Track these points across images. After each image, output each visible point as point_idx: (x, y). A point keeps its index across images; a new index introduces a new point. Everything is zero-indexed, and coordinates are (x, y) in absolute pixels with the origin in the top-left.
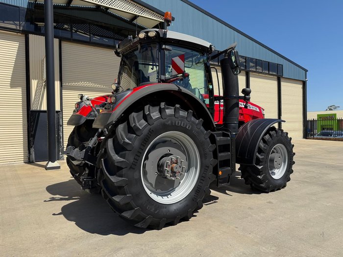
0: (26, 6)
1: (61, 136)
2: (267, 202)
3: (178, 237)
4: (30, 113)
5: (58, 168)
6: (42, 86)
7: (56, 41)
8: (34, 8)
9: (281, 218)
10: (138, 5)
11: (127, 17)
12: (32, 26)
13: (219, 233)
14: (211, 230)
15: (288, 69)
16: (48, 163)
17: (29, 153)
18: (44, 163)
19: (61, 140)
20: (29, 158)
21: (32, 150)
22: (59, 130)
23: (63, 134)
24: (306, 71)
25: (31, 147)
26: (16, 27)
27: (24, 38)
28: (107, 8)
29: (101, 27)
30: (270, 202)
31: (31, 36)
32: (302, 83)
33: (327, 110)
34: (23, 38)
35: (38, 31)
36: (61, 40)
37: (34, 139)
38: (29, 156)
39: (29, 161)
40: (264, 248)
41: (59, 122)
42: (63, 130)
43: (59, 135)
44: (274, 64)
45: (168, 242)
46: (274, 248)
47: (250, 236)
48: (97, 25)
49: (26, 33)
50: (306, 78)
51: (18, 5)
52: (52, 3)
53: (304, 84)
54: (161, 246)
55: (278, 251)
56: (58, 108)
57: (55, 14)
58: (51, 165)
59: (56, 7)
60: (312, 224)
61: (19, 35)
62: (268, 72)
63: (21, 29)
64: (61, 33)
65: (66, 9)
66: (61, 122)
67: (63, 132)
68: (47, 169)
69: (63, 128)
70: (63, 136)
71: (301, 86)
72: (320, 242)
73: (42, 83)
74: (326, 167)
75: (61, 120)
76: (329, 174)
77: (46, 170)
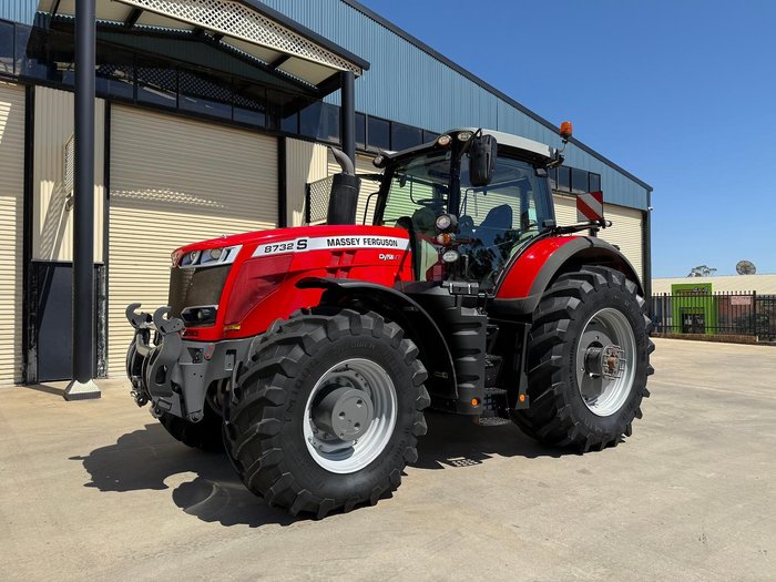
0: (30, 22)
1: (104, 321)
2: (579, 472)
3: (387, 550)
4: (30, 266)
5: (97, 395)
6: (62, 205)
7: (100, 104)
8: (51, 26)
9: (611, 505)
10: (289, 32)
11: (263, 58)
12: (44, 68)
13: (478, 539)
14: (459, 534)
15: (611, 185)
16: (71, 385)
17: (26, 360)
18: (62, 385)
19: (103, 331)
20: (24, 374)
21: (32, 354)
22: (98, 308)
23: (107, 318)
24: (649, 189)
25: (31, 348)
26: (6, 68)
27: (24, 93)
28: (219, 35)
29: (204, 76)
30: (584, 471)
31: (40, 91)
32: (640, 214)
33: (691, 275)
34: (21, 95)
35: (55, 81)
36: (111, 101)
37: (38, 327)
38: (26, 367)
39: (25, 380)
40: (580, 571)
41: (98, 289)
42: (107, 309)
43: (98, 319)
44: (582, 173)
45: (367, 560)
46: (602, 570)
47: (548, 544)
48: (195, 73)
49: (28, 84)
50: (649, 205)
51: (12, 19)
52: (93, 17)
53: (645, 217)
54: (351, 570)
55: (610, 575)
56: (98, 257)
57: (100, 44)
58: (78, 388)
59: (102, 28)
60: (679, 517)
61: (12, 88)
62: (568, 190)
63: (17, 73)
64: (109, 86)
65: (124, 33)
66: (104, 290)
67: (107, 313)
68: (68, 397)
69: (107, 304)
70: (107, 322)
71: (639, 221)
72: (698, 554)
73: (63, 198)
74: (697, 396)
75: (104, 285)
76: (705, 411)
77: (67, 400)
